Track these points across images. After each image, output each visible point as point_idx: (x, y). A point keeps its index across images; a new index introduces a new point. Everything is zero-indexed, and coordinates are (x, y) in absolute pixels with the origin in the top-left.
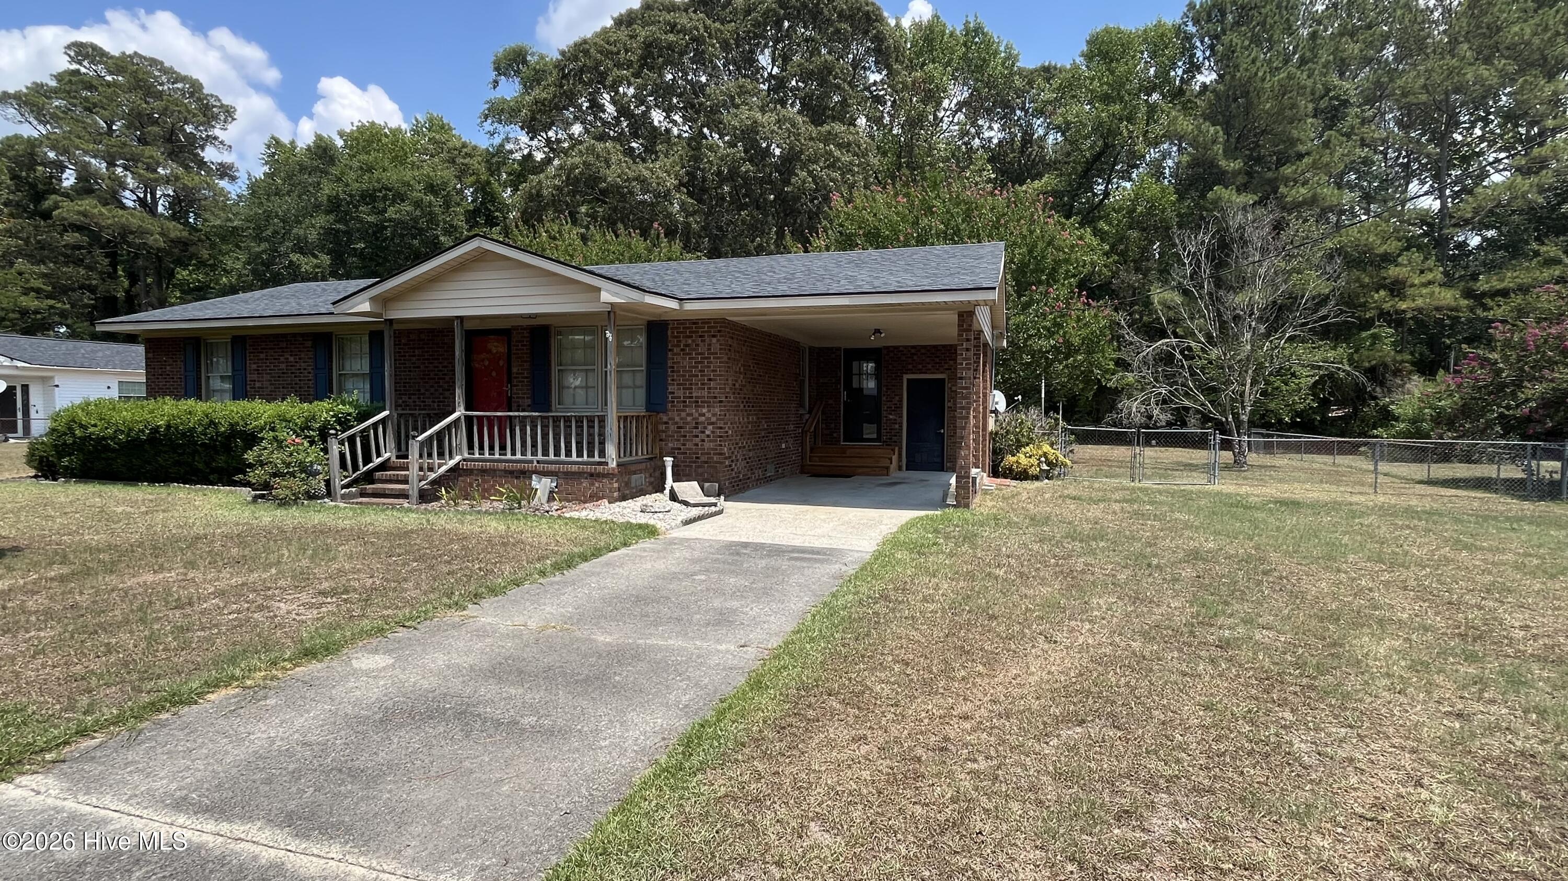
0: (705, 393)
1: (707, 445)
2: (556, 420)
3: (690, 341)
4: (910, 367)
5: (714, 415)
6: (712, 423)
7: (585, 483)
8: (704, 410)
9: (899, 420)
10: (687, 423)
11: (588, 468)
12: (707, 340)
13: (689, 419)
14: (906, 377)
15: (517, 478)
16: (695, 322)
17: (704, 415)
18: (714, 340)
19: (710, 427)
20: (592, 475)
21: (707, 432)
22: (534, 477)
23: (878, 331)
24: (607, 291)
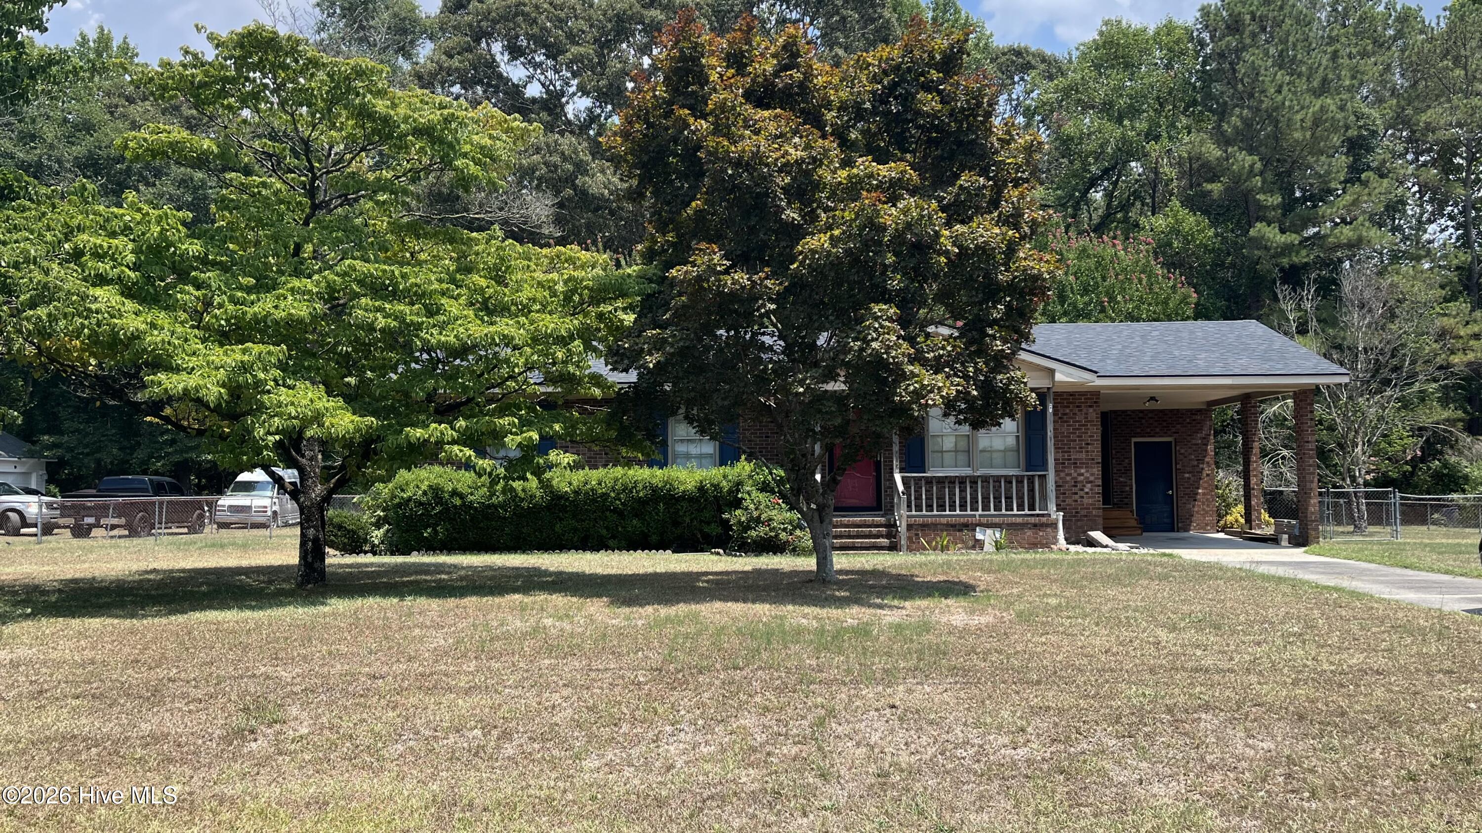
0: (1083, 455)
1: (1085, 501)
2: (929, 481)
3: (1068, 411)
4: (1139, 430)
5: (1092, 475)
6: (1091, 482)
7: (1029, 533)
8: (1083, 471)
9: (1129, 482)
10: (1067, 482)
11: (1032, 520)
12: (1085, 410)
13: (1068, 478)
14: (1134, 440)
15: (959, 531)
16: (1072, 394)
17: (1082, 475)
18: (1091, 410)
19: (1089, 485)
20: (1035, 525)
21: (1086, 490)
22: (978, 529)
23: (1152, 399)
24: (1062, 373)
